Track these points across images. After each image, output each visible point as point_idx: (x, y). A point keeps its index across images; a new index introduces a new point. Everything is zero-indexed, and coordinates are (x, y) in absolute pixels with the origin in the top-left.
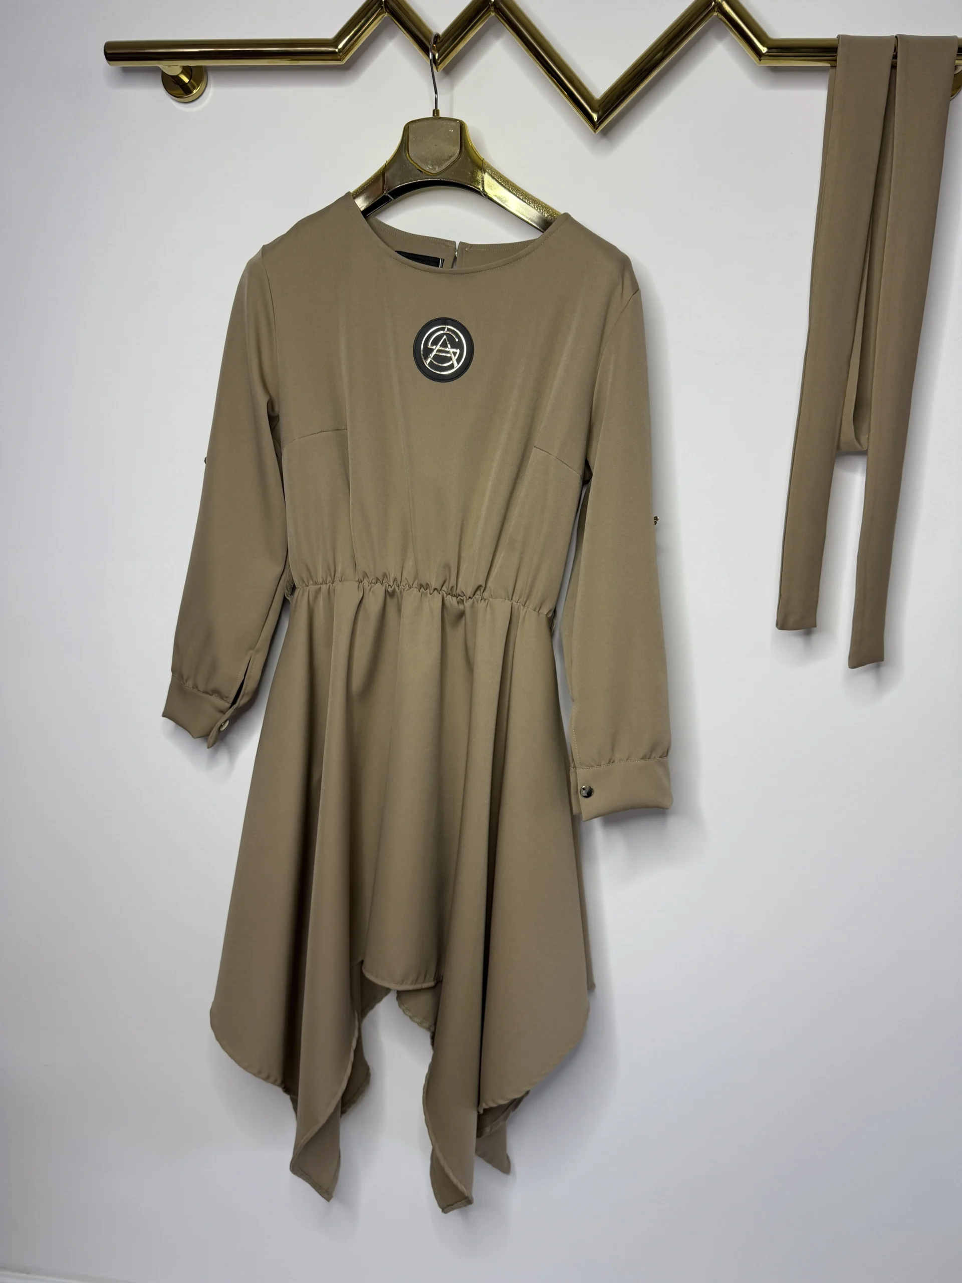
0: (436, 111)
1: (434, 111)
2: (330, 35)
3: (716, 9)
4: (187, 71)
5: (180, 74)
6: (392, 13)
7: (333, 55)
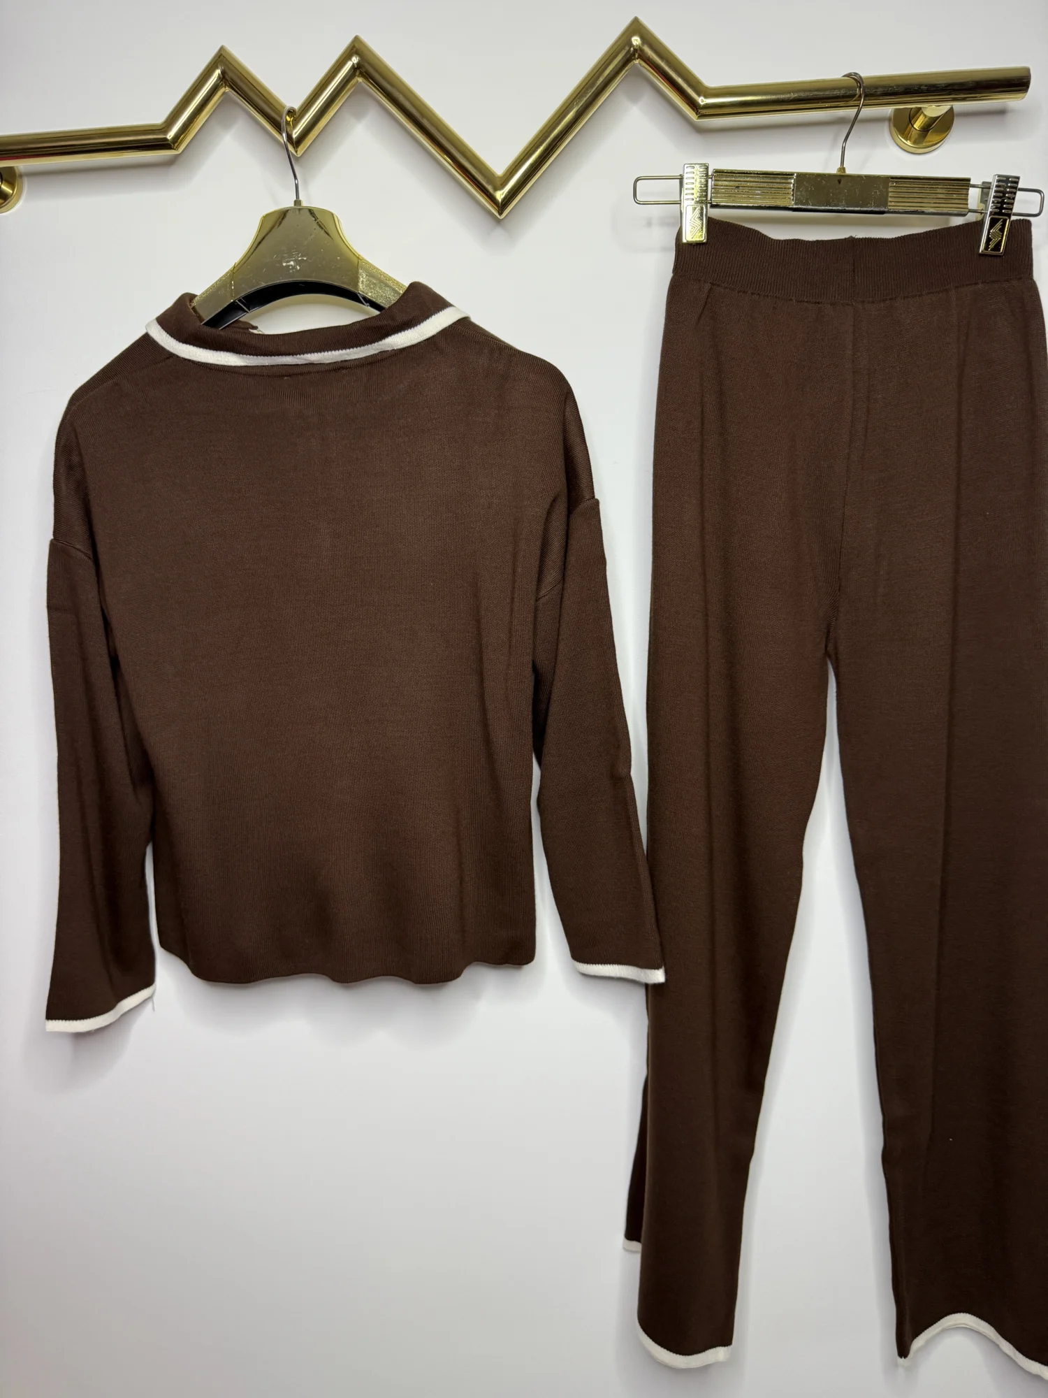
0: (297, 202)
1: (295, 201)
2: (159, 119)
3: (636, 56)
6: (234, 86)
7: (163, 145)
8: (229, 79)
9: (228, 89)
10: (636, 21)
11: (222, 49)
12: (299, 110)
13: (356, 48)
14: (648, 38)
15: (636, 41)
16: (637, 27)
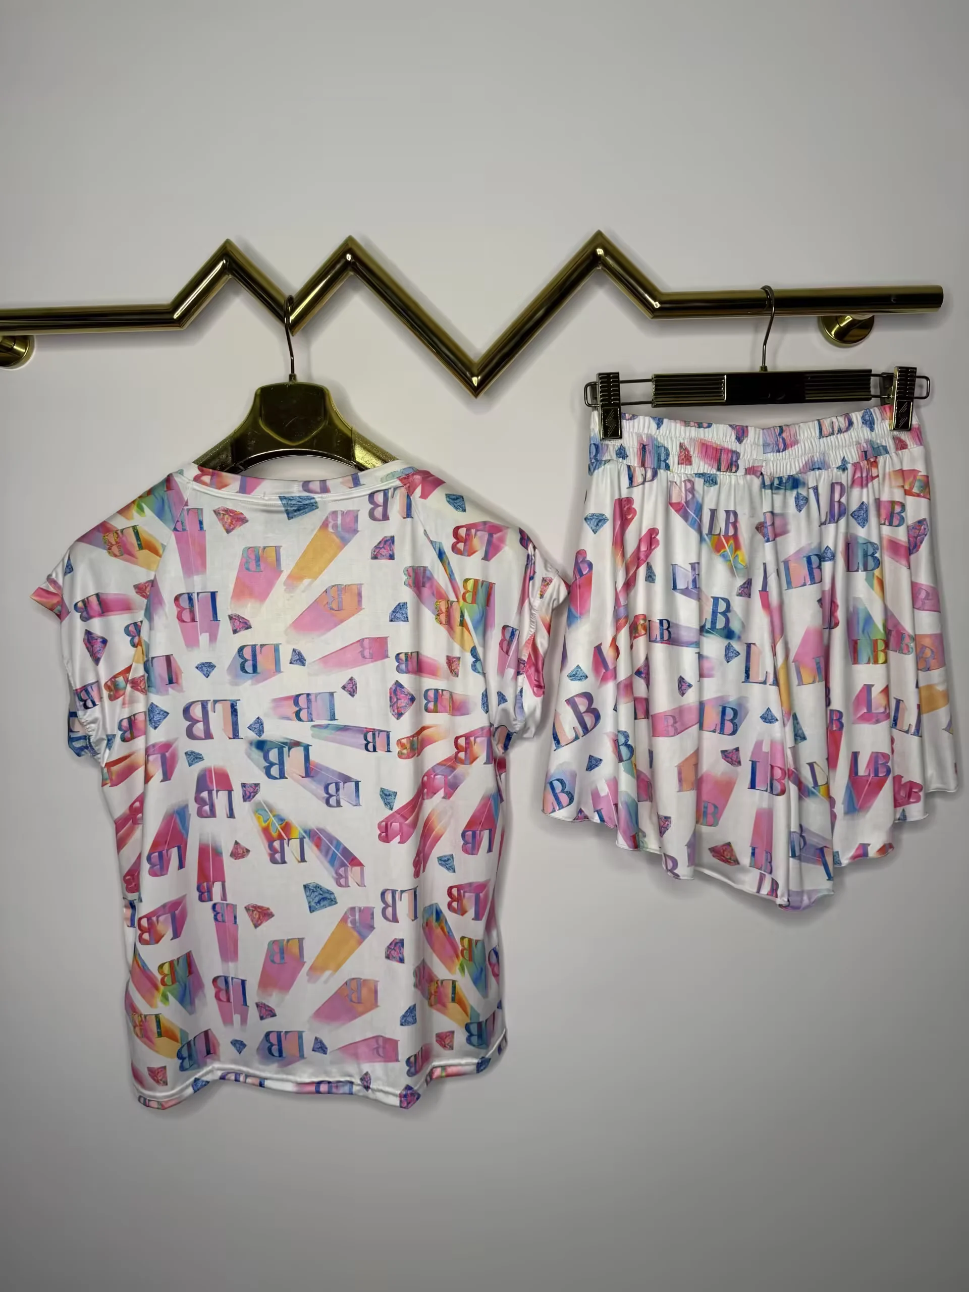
0: (292, 376)
2: (166, 301)
3: (599, 264)
6: (237, 275)
7: (171, 322)
8: (233, 269)
9: (230, 276)
10: (599, 234)
11: (228, 243)
12: (296, 297)
13: (349, 246)
14: (611, 250)
15: (600, 252)
16: (599, 239)
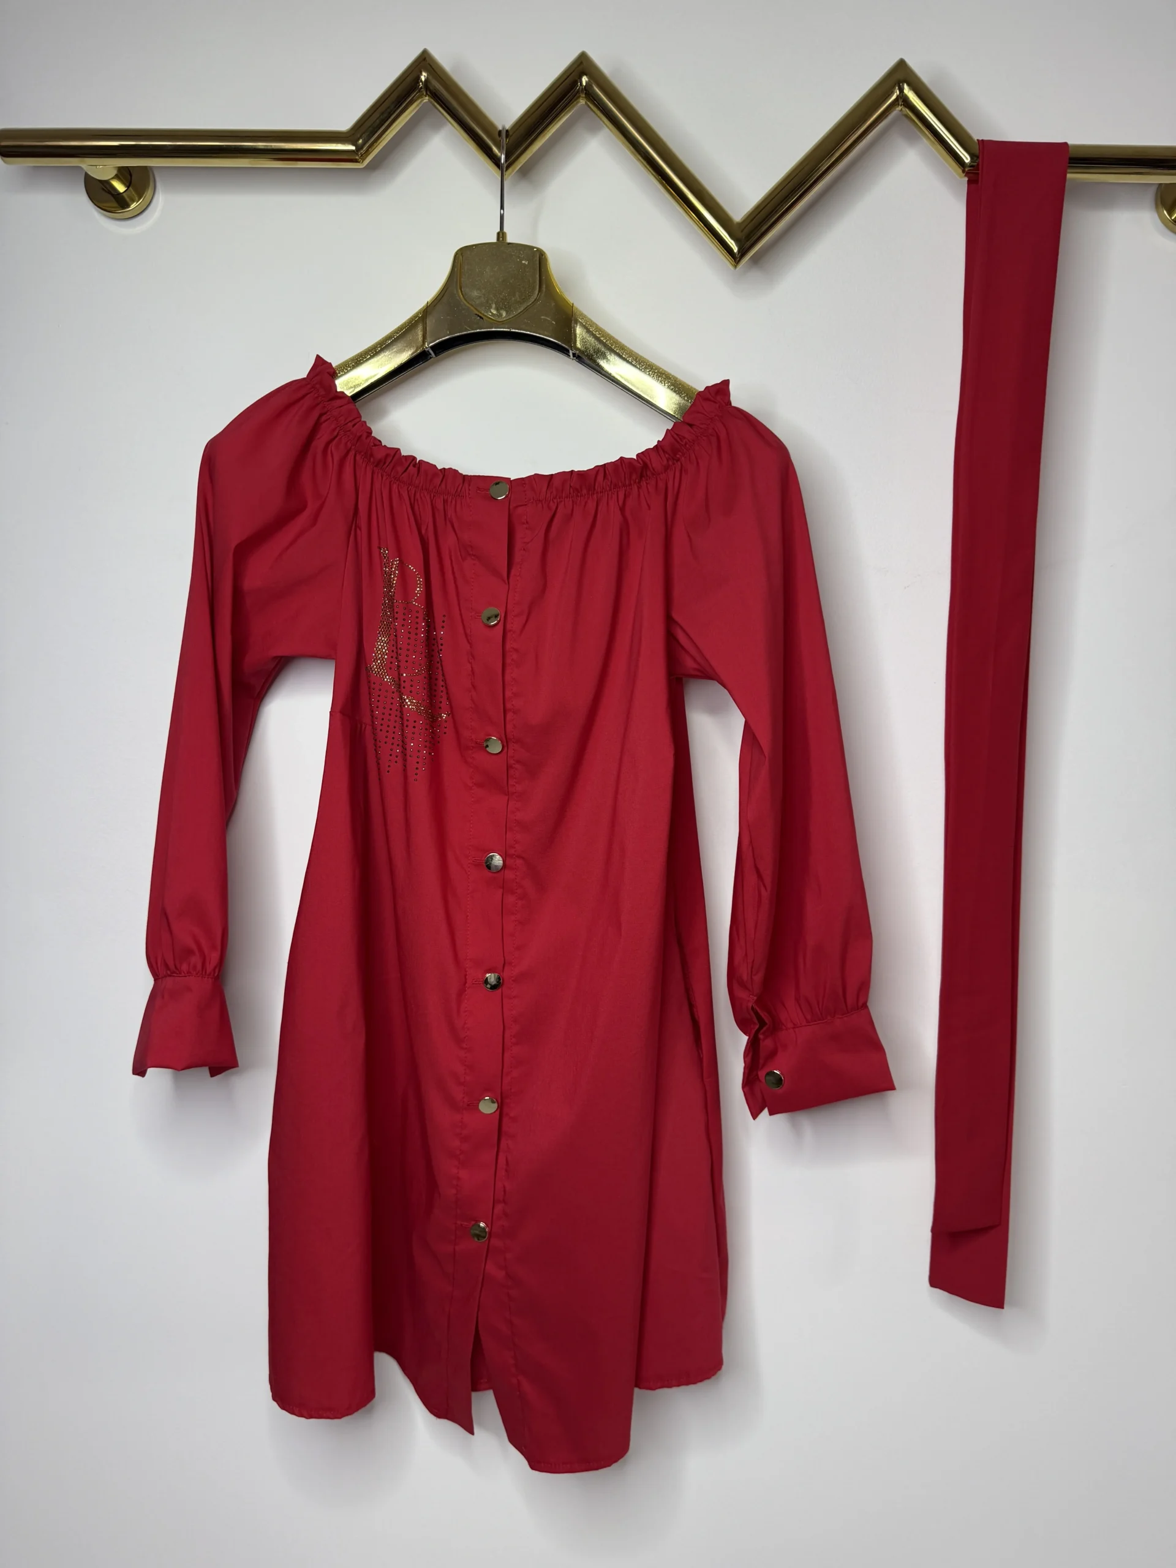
0: (503, 235)
2: (345, 127)
3: (902, 103)
4: (124, 174)
5: (113, 178)
6: (436, 97)
8: (431, 88)
9: (426, 99)
10: (901, 63)
11: (425, 51)
13: (584, 64)
16: (902, 69)
